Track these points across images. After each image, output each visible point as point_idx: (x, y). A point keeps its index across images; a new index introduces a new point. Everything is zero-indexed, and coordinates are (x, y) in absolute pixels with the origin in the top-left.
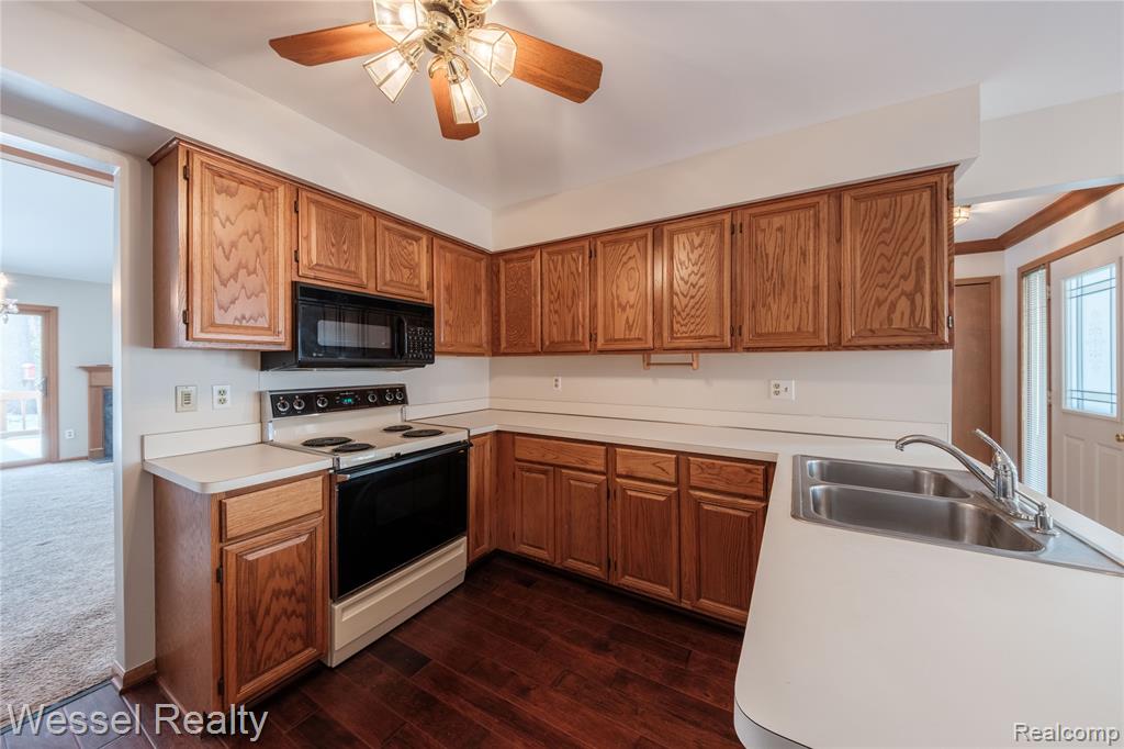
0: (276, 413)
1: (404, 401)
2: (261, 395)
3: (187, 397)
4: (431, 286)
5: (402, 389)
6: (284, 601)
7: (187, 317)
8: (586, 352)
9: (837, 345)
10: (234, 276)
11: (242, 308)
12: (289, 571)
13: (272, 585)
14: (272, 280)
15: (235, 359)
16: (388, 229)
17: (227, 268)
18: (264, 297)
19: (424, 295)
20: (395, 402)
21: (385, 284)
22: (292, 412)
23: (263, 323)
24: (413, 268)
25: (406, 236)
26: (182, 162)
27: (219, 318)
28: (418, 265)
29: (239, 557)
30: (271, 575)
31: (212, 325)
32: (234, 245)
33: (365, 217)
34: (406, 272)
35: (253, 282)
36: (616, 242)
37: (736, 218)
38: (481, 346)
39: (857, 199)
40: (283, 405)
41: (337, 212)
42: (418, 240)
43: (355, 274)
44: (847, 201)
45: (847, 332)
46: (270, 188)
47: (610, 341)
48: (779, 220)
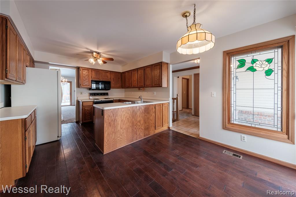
0: (91, 95)
1: (108, 95)
2: (89, 93)
3: (82, 93)
4: (110, 79)
5: (108, 93)
6: (88, 114)
7: (81, 85)
8: (131, 88)
9: (152, 87)
10: (85, 80)
11: (86, 83)
12: (89, 111)
13: (87, 112)
14: (89, 80)
15: (87, 89)
16: (104, 72)
17: (84, 79)
18: (88, 82)
19: (109, 80)
20: (106, 95)
21: (103, 79)
22: (92, 95)
23: (88, 85)
24: (108, 77)
25: (106, 72)
26: (80, 69)
27: (84, 84)
28: (108, 76)
29: (84, 108)
30: (87, 111)
31: (83, 85)
32: (85, 77)
33: (100, 71)
34: (106, 77)
35: (87, 80)
36: (134, 71)
37: (144, 68)
38: (119, 87)
39: (154, 66)
40: (91, 94)
41: (96, 71)
42: (108, 73)
43: (99, 78)
44: (153, 66)
45: (153, 85)
46: (89, 70)
47: (133, 86)
48: (148, 69)
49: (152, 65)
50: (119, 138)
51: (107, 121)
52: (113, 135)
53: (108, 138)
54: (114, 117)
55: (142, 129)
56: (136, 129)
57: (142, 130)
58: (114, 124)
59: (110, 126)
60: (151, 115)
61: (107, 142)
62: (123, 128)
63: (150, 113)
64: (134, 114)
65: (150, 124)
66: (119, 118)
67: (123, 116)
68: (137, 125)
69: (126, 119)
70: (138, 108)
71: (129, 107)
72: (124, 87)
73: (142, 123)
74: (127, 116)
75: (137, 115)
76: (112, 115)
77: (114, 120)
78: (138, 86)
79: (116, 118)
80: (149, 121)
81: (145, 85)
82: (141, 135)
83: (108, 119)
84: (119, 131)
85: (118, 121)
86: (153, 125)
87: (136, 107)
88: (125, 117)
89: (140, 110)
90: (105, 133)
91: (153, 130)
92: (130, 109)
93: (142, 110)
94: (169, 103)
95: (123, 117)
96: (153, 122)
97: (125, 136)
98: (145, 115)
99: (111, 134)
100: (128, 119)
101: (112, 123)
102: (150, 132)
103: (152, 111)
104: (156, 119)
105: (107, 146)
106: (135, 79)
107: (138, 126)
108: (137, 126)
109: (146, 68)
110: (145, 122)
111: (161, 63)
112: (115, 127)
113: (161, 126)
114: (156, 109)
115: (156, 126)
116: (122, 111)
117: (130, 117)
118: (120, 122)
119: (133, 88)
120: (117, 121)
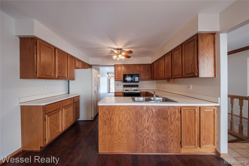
2: (123, 85)
3: (118, 85)
5: (138, 85)
9: (182, 77)
10: (119, 75)
11: (119, 77)
18: (121, 76)
19: (138, 73)
21: (133, 72)
23: (121, 78)
24: (137, 70)
25: (136, 66)
26: (115, 66)
31: (117, 79)
32: (118, 72)
34: (135, 70)
36: (161, 60)
37: (171, 53)
38: (149, 79)
39: (185, 45)
40: (125, 86)
41: (127, 66)
42: (137, 66)
43: (129, 72)
44: (183, 46)
45: (184, 74)
46: (121, 66)
47: (161, 77)
48: (176, 52)
49: (181, 45)
50: (116, 142)
51: (102, 119)
52: (110, 136)
53: (104, 138)
54: (110, 115)
55: (152, 140)
56: (142, 137)
57: (152, 142)
58: (110, 123)
59: (106, 125)
60: (172, 123)
61: (102, 141)
62: (122, 131)
63: (169, 119)
64: (138, 116)
65: (169, 137)
66: (116, 118)
67: (121, 116)
68: (143, 132)
69: (126, 120)
70: (145, 108)
71: (130, 106)
72: (153, 79)
73: (152, 131)
74: (127, 117)
75: (143, 119)
76: (107, 112)
77: (110, 119)
78: (165, 77)
79: (113, 117)
80: (167, 132)
81: (173, 76)
82: (151, 148)
83: (103, 116)
84: (116, 133)
85: (115, 120)
86: (177, 140)
87: (142, 107)
88: (125, 118)
89: (149, 112)
90: (99, 131)
91: (175, 147)
92: (132, 109)
93: (152, 112)
94: (219, 107)
95: (122, 118)
96: (176, 134)
97: (125, 141)
98: (159, 121)
99: (106, 134)
100: (129, 120)
101: (108, 122)
102: (169, 148)
103: (173, 117)
104: (183, 132)
105: (102, 146)
106: (162, 69)
107: (145, 134)
108: (143, 134)
109: (173, 52)
110: (159, 131)
111: (197, 35)
112: (111, 128)
113: (195, 145)
114: (183, 115)
115: (183, 143)
116: (120, 110)
117: (132, 119)
118: (117, 123)
119: (160, 79)
120: (113, 120)
